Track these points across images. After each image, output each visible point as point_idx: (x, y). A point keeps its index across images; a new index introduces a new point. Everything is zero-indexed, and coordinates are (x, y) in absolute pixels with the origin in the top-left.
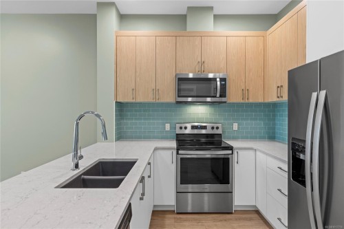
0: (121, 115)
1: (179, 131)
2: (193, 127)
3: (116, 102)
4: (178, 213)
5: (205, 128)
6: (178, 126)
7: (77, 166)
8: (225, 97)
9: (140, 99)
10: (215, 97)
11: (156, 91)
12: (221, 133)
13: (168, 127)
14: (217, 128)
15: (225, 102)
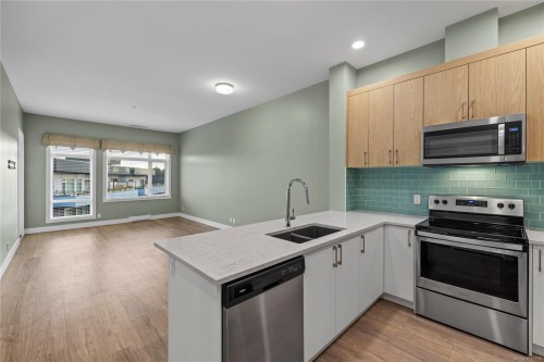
0: (356, 183)
1: (432, 206)
2: (459, 202)
3: (348, 169)
4: (417, 315)
5: (484, 204)
6: (432, 198)
7: (288, 225)
8: (519, 152)
9: (374, 164)
10: (497, 154)
11: (394, 152)
12: (521, 215)
13: (417, 199)
14: (512, 206)
15: (523, 162)
